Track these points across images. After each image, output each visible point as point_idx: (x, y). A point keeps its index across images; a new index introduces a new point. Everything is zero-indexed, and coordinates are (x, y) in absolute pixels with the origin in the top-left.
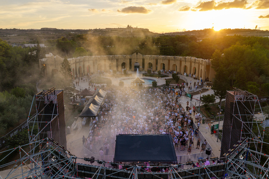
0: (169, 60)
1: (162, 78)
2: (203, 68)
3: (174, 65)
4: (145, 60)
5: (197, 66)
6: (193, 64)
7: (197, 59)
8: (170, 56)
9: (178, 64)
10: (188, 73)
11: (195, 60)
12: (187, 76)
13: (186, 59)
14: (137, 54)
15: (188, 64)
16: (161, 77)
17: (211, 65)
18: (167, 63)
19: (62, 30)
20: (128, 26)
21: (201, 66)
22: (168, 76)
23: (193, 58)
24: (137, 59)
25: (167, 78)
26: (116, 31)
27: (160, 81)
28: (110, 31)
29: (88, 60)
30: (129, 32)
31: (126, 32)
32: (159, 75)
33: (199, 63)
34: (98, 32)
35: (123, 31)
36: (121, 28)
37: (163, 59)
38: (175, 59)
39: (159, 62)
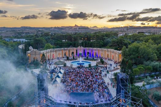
1: (95, 61)
2: (117, 56)
3: (102, 53)
4: (85, 50)
6: (112, 53)
7: (114, 50)
8: (99, 48)
9: (104, 53)
10: (110, 58)
11: (113, 51)
12: (109, 60)
13: (108, 50)
14: (80, 47)
15: (109, 53)
18: (98, 52)
20: (76, 25)
21: (116, 54)
22: (98, 60)
23: (112, 50)
24: (80, 50)
25: (97, 61)
26: (68, 28)
27: (94, 63)
28: (64, 28)
29: (53, 51)
30: (76, 29)
31: (74, 29)
32: (93, 60)
33: (115, 53)
34: (57, 29)
35: (72, 28)
36: (71, 26)
37: (96, 50)
38: (102, 50)
39: (93, 52)
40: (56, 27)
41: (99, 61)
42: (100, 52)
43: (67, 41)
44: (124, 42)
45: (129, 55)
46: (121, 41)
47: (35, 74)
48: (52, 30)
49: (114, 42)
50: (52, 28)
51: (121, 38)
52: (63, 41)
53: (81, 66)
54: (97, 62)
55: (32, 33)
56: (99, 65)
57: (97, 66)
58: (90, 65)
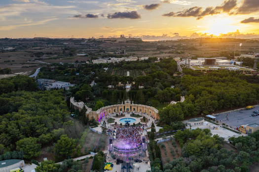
0: (143, 108)
6: (153, 111)
8: (144, 106)
13: (150, 108)
27: (138, 121)
30: (122, 42)
31: (119, 42)
32: (138, 116)
34: (92, 42)
37: (140, 107)
39: (139, 108)
41: (142, 118)
42: (145, 109)
50: (83, 40)
52: (110, 86)
53: (127, 125)
54: (140, 119)
55: (56, 53)
56: (141, 123)
57: (139, 124)
58: (134, 124)
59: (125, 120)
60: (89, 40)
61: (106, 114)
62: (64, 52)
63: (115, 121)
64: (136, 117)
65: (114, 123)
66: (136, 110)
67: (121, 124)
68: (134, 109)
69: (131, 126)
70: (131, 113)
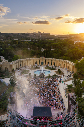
0: (57, 61)
2: (71, 67)
3: (59, 64)
4: (46, 60)
5: (69, 65)
6: (67, 64)
8: (57, 59)
9: (61, 63)
10: (66, 68)
11: (68, 62)
12: (65, 69)
13: (64, 61)
14: (42, 57)
15: (65, 64)
16: (53, 70)
17: (75, 66)
18: (56, 63)
19: (4, 34)
20: (39, 32)
24: (42, 60)
26: (32, 34)
27: (53, 73)
28: (29, 34)
29: (20, 62)
30: (39, 35)
31: (38, 35)
33: (70, 64)
34: (23, 35)
35: (36, 34)
36: (35, 33)
37: (54, 60)
38: (60, 61)
39: (53, 62)
40: (23, 33)
41: (57, 70)
42: (58, 62)
43: (31, 49)
44: (77, 52)
45: (80, 68)
46: (75, 52)
47: (7, 84)
48: (19, 36)
49: (70, 52)
50: (19, 34)
51: (76, 49)
52: (28, 49)
53: (42, 76)
54: (55, 71)
55: (2, 39)
56: (57, 75)
57: (55, 75)
58: (49, 75)
59: (40, 72)
60: (22, 33)
61: (22, 66)
62: (7, 38)
63: (30, 72)
64: (51, 69)
65: (28, 75)
66: (50, 63)
67: (35, 75)
68: (48, 63)
69: (46, 77)
70: (45, 66)
